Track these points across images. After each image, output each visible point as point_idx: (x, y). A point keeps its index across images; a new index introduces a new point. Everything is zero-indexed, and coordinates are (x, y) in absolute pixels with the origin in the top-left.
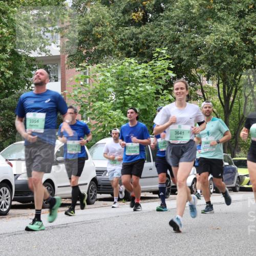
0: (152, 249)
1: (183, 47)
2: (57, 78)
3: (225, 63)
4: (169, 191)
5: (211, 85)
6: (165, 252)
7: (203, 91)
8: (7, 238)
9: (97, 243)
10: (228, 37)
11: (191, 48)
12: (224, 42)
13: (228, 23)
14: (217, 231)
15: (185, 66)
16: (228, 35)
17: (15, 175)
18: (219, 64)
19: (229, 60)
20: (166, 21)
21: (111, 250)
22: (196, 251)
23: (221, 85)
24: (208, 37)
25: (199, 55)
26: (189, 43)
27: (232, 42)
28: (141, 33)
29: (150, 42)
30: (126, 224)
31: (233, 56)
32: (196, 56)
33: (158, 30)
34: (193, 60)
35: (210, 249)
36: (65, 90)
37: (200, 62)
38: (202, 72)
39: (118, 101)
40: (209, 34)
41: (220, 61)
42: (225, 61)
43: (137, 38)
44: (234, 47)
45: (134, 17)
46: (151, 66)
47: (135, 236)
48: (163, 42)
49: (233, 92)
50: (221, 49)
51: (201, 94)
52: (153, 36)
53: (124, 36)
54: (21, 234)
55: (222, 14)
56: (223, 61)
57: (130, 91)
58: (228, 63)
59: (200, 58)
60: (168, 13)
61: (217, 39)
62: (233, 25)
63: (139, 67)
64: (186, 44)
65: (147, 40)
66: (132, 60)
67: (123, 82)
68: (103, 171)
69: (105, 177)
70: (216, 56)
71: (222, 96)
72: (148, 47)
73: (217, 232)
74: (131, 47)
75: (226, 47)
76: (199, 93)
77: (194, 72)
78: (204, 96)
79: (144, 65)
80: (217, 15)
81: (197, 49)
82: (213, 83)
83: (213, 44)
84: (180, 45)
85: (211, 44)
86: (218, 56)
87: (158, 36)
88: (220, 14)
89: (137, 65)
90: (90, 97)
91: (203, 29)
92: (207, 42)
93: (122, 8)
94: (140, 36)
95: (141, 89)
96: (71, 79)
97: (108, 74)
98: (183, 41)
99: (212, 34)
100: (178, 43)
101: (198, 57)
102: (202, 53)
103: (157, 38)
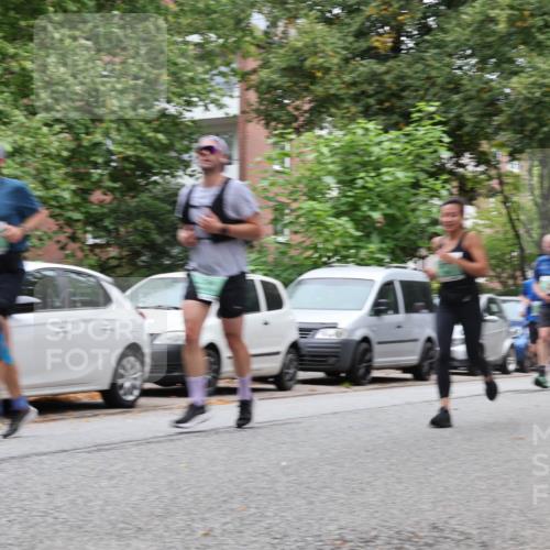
1: (467, 100)
3: (546, 129)
4: (430, 367)
5: (516, 170)
7: (501, 183)
8: (134, 449)
11: (481, 100)
12: (544, 89)
14: (519, 442)
15: (468, 134)
17: (152, 335)
18: (534, 132)
20: (436, 51)
22: (479, 478)
23: (536, 171)
24: (515, 79)
25: (496, 115)
26: (478, 92)
28: (387, 73)
29: (403, 90)
32: (490, 115)
33: (419, 66)
34: (484, 124)
35: (507, 477)
37: (499, 129)
38: (502, 145)
39: (344, 200)
40: (515, 73)
41: (536, 125)
42: (545, 125)
43: (382, 82)
45: (377, 44)
47: (367, 451)
48: (428, 90)
50: (539, 103)
51: (497, 187)
52: (410, 77)
53: (359, 76)
54: (159, 442)
55: (544, 37)
56: (542, 126)
57: (367, 182)
59: (497, 120)
60: (441, 36)
61: (532, 84)
63: (384, 137)
64: (473, 93)
65: (398, 85)
66: (371, 125)
67: (353, 164)
68: (310, 330)
69: (312, 340)
70: (528, 115)
72: (401, 98)
73: (519, 445)
74: (370, 96)
76: (495, 183)
77: (485, 146)
78: (503, 191)
79: (393, 134)
80: (534, 38)
81: (492, 103)
82: (521, 167)
83: (524, 92)
84: (461, 95)
85: (520, 93)
86: (532, 116)
87: (419, 79)
88: (541, 37)
89: (380, 134)
90: (292, 193)
91: (505, 66)
92: (513, 89)
93: (354, 28)
94: (387, 78)
95: (386, 178)
96: (259, 159)
97: (325, 150)
98: (469, 87)
99: (522, 74)
100: (458, 93)
101: (496, 118)
102: (502, 111)
103: (418, 83)
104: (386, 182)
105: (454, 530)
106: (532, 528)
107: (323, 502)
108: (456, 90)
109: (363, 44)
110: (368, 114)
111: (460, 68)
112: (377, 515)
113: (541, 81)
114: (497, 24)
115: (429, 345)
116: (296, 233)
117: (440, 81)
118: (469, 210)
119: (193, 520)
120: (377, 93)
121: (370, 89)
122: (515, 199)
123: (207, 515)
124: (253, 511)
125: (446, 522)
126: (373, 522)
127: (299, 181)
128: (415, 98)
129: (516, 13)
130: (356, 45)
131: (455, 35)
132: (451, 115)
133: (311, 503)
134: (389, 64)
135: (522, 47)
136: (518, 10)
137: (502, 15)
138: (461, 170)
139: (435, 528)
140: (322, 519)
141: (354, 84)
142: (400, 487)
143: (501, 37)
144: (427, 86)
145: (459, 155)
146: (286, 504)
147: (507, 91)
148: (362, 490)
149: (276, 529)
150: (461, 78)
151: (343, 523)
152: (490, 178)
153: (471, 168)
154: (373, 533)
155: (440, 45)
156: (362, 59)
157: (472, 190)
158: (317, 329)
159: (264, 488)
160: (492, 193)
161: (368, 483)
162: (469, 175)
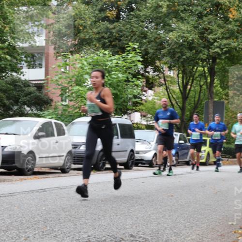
0: (116, 212)
1: (149, 42)
2: (42, 65)
3: (184, 57)
4: (132, 163)
5: (172, 75)
6: (126, 214)
7: (165, 80)
9: (69, 206)
10: (188, 35)
11: (157, 43)
12: (184, 39)
13: (188, 23)
14: (171, 197)
15: (150, 58)
16: (188, 33)
17: (2, 146)
18: (179, 57)
19: (188, 55)
20: (136, 19)
21: (81, 212)
22: (153, 214)
23: (181, 75)
24: (171, 33)
25: (163, 49)
26: (155, 39)
27: (191, 39)
28: (114, 28)
29: (121, 37)
30: (95, 190)
31: (191, 51)
32: (160, 49)
33: (128, 26)
34: (157, 53)
35: (165, 213)
36: (48, 75)
37: (164, 56)
38: (165, 63)
40: (172, 31)
41: (180, 55)
42: (184, 55)
43: (111, 33)
44: (193, 44)
45: (109, 15)
46: (123, 58)
47: (102, 201)
48: (132, 37)
49: (190, 81)
50: (182, 45)
52: (125, 31)
53: (101, 30)
54: (5, 196)
55: (184, 15)
56: (183, 55)
58: (187, 57)
59: (163, 51)
60: (138, 12)
61: (179, 36)
62: (192, 24)
63: (113, 58)
64: (153, 39)
65: (119, 35)
66: (107, 52)
68: (78, 145)
69: (79, 150)
70: (176, 50)
71: (181, 85)
72: (120, 40)
73: (171, 199)
74: (106, 39)
75: (186, 43)
76: (162, 81)
77: (158, 63)
78: (166, 84)
79: (117, 56)
80: (180, 15)
81: (161, 44)
82: (174, 73)
83: (175, 40)
84: (147, 40)
85: (173, 40)
86: (179, 50)
87: (129, 32)
88: (182, 15)
89: (110, 56)
90: (69, 82)
91: (167, 27)
92: (170, 38)
93: (99, 7)
94: (114, 31)
95: (114, 76)
96: (54, 66)
97: (85, 63)
98: (150, 36)
99: (174, 31)
100: (146, 39)
101: (162, 51)
102: (165, 48)
103: (128, 34)
104: (114, 78)
105: (140, 237)
106: (175, 236)
107: (81, 224)
108: (145, 37)
109: (103, 15)
110: (104, 47)
111: (147, 27)
112: (105, 230)
113: (182, 35)
114: (163, 9)
115: (132, 153)
116: (71, 101)
117: (137, 33)
118: (150, 92)
119: (20, 233)
120: (109, 37)
121: (106, 36)
122: (171, 88)
123: (27, 230)
124: (48, 228)
125: (137, 234)
126: (104, 234)
127: (73, 77)
128: (126, 40)
129: (171, 4)
130: (99, 15)
131: (144, 12)
132: (142, 49)
133: (76, 225)
134: (114, 24)
135: (174, 19)
136: (172, 2)
137: (164, 4)
138: (147, 74)
139: (132, 236)
140: (80, 232)
141: (99, 33)
142: (117, 218)
143: (165, 14)
144: (132, 35)
145: (146, 67)
146: (64, 225)
147: (168, 39)
148: (99, 219)
149: (59, 236)
150: (147, 32)
151: (90, 234)
152: (160, 78)
153: (151, 73)
154: (104, 239)
155: (137, 17)
156: (102, 21)
157: (152, 83)
158: (81, 145)
159: (54, 218)
160: (161, 85)
161: (102, 216)
162: (150, 76)
